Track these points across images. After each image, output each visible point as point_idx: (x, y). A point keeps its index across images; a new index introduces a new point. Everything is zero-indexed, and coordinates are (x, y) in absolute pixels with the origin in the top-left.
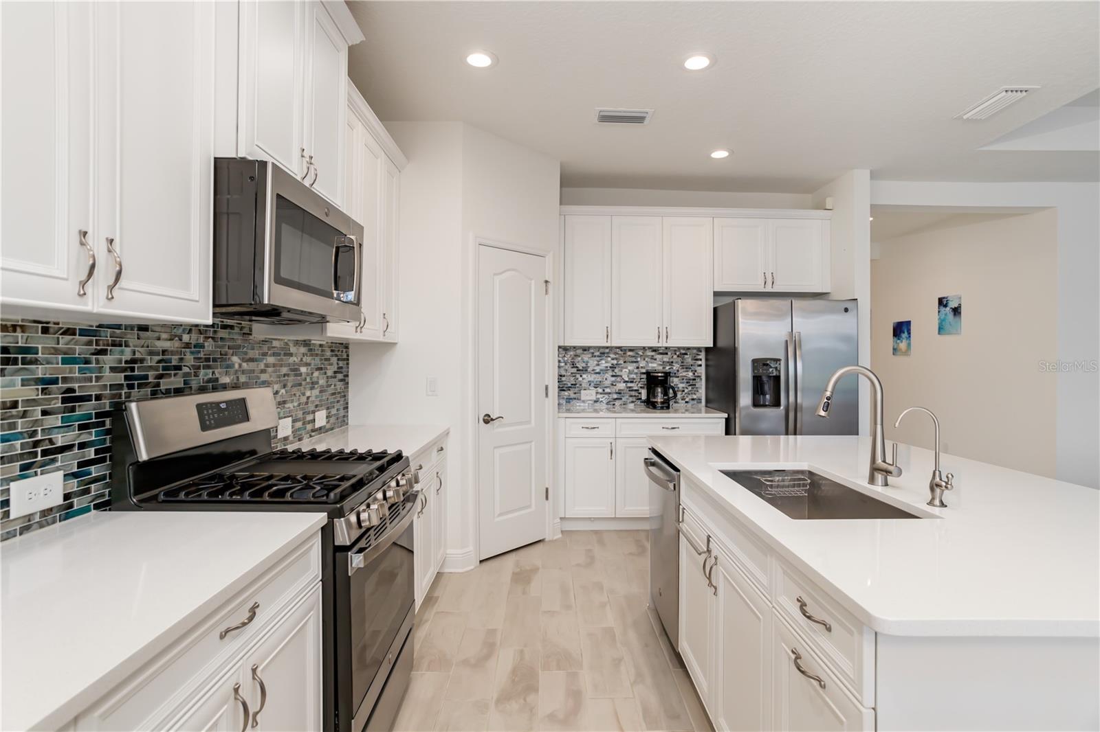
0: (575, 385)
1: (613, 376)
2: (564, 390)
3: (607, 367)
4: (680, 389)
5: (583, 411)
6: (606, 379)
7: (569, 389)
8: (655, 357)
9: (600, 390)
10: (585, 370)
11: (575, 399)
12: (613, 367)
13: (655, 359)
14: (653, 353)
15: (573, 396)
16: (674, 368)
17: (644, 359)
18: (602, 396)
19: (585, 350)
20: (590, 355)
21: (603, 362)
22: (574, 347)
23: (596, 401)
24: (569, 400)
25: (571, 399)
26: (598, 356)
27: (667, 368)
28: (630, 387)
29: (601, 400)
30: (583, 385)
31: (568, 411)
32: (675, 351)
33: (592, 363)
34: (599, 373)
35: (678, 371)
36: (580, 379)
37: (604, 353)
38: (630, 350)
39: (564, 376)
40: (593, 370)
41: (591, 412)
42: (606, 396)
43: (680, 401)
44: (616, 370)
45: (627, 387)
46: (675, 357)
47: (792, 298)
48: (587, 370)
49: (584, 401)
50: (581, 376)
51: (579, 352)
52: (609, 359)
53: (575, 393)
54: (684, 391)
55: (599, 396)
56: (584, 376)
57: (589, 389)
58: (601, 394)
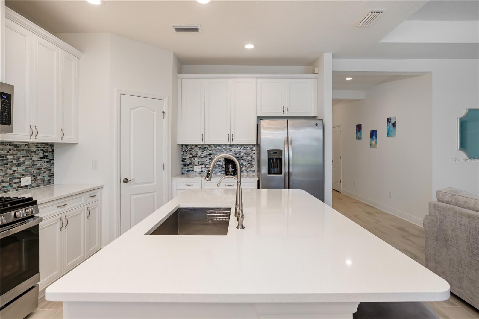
0: (191, 163)
1: (210, 159)
2: (185, 166)
3: (207, 154)
4: (244, 165)
5: (195, 176)
6: (207, 161)
7: (188, 165)
8: (231, 149)
9: (204, 166)
10: (196, 156)
11: (191, 170)
12: (210, 155)
13: (232, 151)
14: (230, 147)
15: (190, 169)
16: (241, 155)
17: (226, 151)
18: (205, 169)
19: (196, 146)
20: (199, 149)
21: (205, 152)
22: (191, 145)
23: (202, 172)
24: (188, 171)
25: (189, 170)
26: (203, 149)
27: (237, 155)
28: (219, 165)
29: (204, 171)
30: (195, 163)
31: (188, 176)
32: (242, 146)
33: (200, 153)
34: (203, 157)
35: (243, 156)
36: (194, 160)
37: (205, 147)
38: (218, 146)
39: (185, 159)
40: (200, 156)
41: (199, 177)
42: (207, 169)
43: (244, 171)
44: (212, 156)
45: (217, 165)
46: (242, 149)
47: (288, 119)
48: (197, 156)
49: (195, 172)
50: (194, 159)
51: (193, 147)
52: (208, 150)
53: (191, 168)
54: (246, 166)
55: (203, 169)
56: (196, 159)
57: (198, 166)
58: (204, 168)
